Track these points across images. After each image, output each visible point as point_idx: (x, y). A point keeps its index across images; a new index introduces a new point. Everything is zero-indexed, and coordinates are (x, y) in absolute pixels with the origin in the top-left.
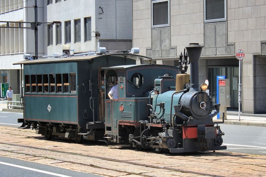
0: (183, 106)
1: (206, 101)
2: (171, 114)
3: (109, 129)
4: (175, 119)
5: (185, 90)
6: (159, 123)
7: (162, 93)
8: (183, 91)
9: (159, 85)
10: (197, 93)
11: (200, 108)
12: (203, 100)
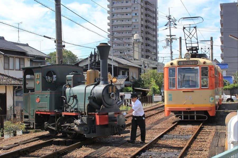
0: (95, 96)
1: (115, 92)
2: (84, 104)
3: (27, 117)
6: (73, 112)
7: (73, 86)
8: (94, 84)
9: (71, 80)
10: (108, 85)
11: (111, 98)
12: (113, 92)
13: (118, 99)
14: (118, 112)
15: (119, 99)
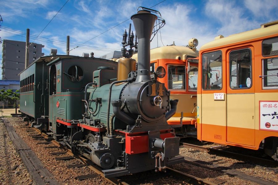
0: (126, 101)
1: (162, 95)
2: (109, 114)
3: (51, 125)
4: (114, 122)
5: (129, 79)
6: (92, 125)
7: (101, 86)
8: (126, 81)
9: (98, 77)
10: (149, 82)
11: (154, 105)
12: (158, 94)
13: (166, 108)
14: (167, 130)
15: (168, 107)
